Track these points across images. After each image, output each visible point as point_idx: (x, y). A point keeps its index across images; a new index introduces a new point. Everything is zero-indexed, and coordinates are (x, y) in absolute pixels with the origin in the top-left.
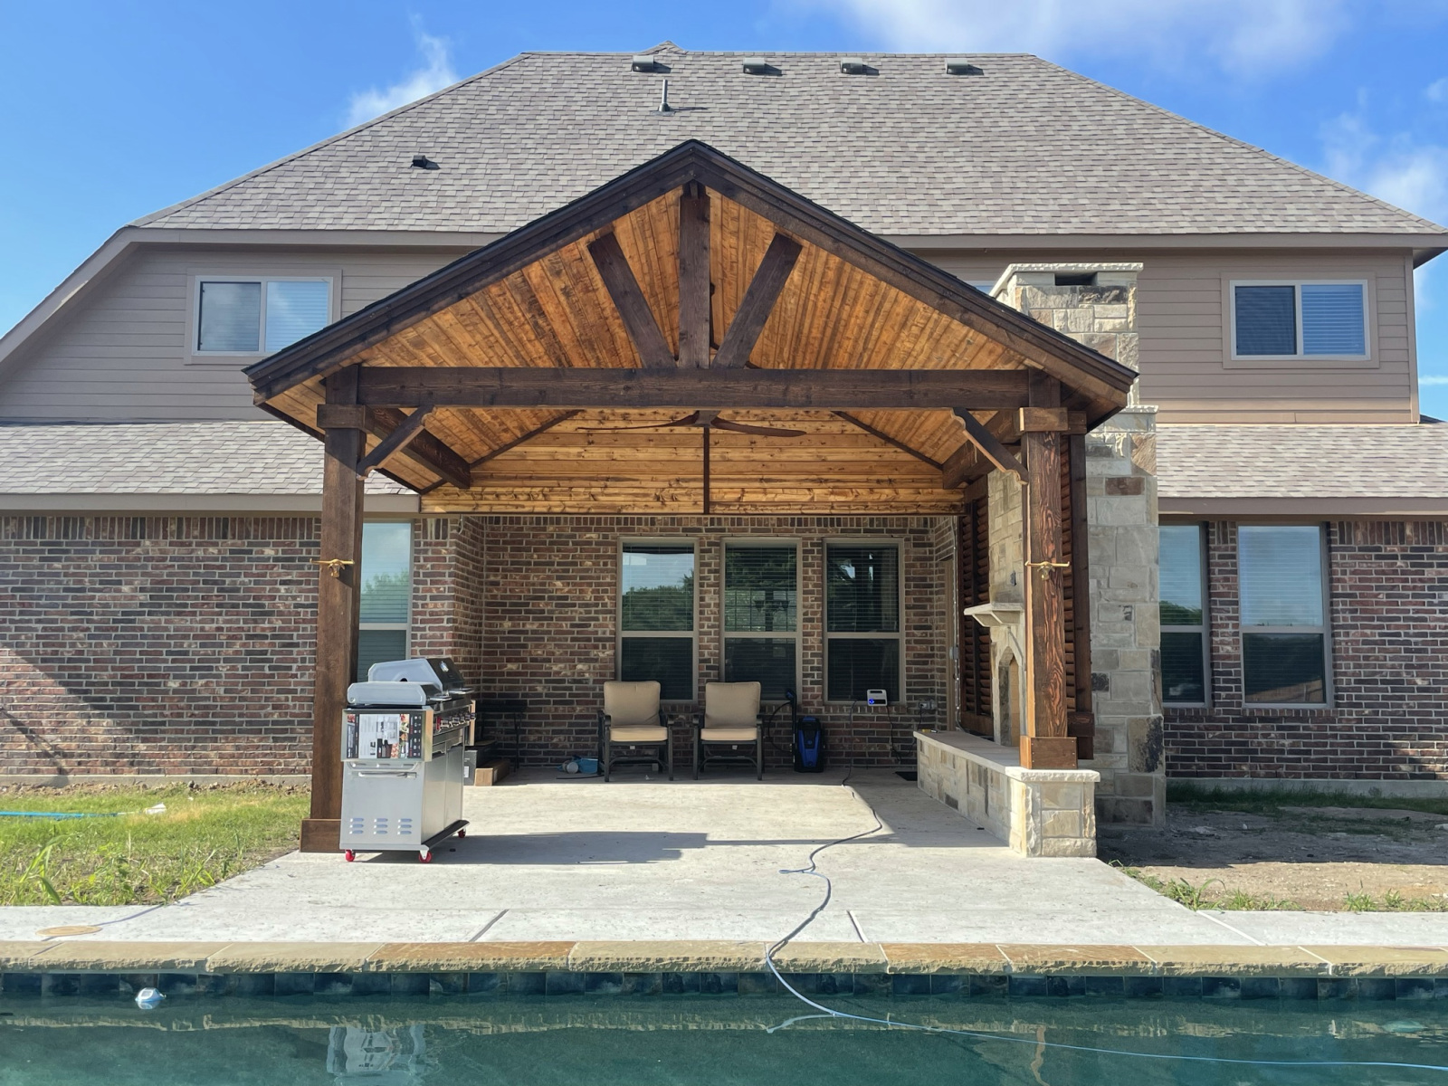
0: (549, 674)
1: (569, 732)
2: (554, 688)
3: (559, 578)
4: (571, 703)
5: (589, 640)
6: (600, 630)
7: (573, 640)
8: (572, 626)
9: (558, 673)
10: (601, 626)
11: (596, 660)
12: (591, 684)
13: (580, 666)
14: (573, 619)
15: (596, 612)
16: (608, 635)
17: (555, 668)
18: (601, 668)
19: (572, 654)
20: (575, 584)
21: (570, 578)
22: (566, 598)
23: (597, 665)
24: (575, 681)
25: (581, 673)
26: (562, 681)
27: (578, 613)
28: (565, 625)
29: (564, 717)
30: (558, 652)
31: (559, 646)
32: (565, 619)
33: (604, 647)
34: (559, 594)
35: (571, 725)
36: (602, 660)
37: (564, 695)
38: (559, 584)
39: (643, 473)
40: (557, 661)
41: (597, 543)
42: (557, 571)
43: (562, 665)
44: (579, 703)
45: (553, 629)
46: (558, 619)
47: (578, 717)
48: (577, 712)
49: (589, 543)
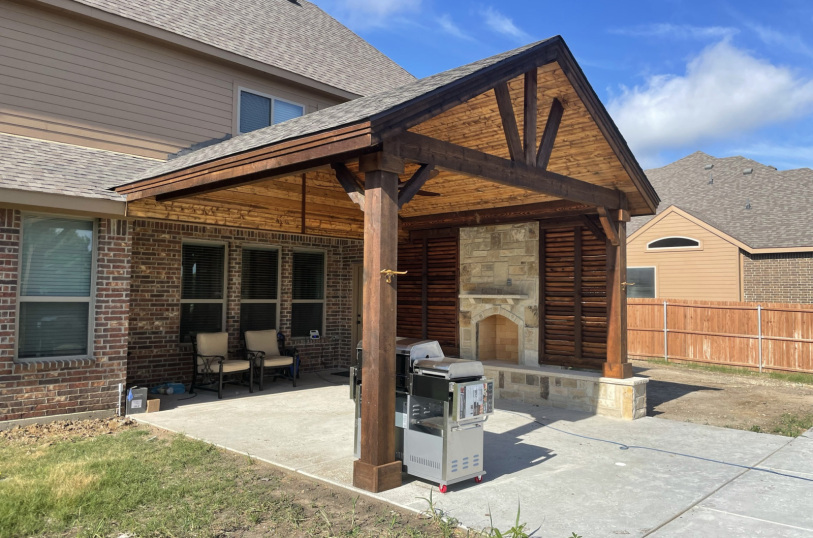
0: (136, 329)
1: (149, 367)
2: (140, 338)
3: (143, 263)
4: (150, 347)
5: (163, 305)
6: (170, 299)
7: (153, 305)
8: (152, 296)
9: (142, 328)
10: (171, 296)
11: (167, 319)
12: (163, 334)
13: (157, 323)
14: (152, 291)
15: (168, 287)
16: (175, 302)
17: (140, 325)
18: (170, 323)
19: (152, 314)
20: (154, 268)
21: (151, 263)
22: (148, 277)
23: (168, 322)
24: (154, 333)
25: (158, 327)
26: (144, 333)
27: (156, 287)
28: (147, 296)
29: (146, 357)
30: (142, 314)
31: (144, 310)
32: (147, 291)
33: (173, 310)
34: (143, 274)
35: (150, 362)
36: (171, 318)
37: (145, 342)
38: (143, 267)
39: (270, 204)
40: (142, 320)
41: (169, 242)
42: (142, 259)
43: (144, 322)
44: (156, 347)
45: (138, 298)
46: (142, 291)
47: (154, 356)
48: (155, 353)
49: (164, 241)
